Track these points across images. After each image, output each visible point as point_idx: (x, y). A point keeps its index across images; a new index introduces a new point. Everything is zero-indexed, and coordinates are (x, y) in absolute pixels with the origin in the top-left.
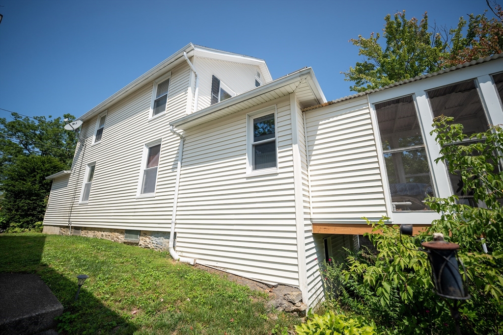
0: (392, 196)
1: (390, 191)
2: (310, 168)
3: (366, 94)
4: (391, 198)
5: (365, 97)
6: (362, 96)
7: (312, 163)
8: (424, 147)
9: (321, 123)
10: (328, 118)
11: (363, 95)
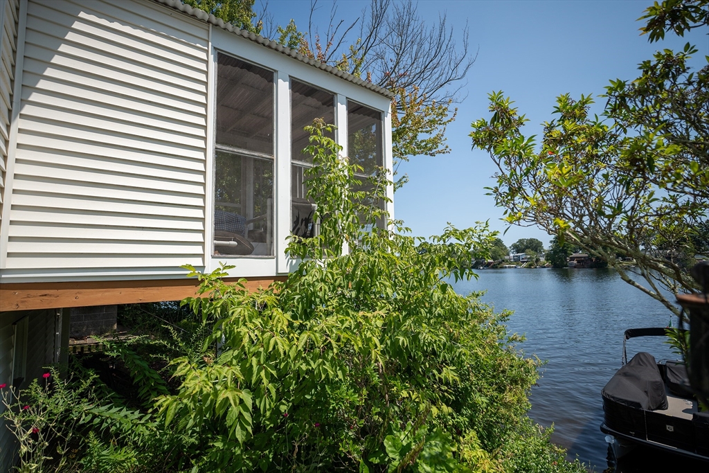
0: (215, 230)
1: (213, 220)
2: (19, 123)
3: (209, 22)
4: (213, 231)
5: (205, 26)
6: (200, 20)
7: (27, 110)
8: (273, 159)
9: (82, 15)
10: (112, 19)
11: (202, 20)
